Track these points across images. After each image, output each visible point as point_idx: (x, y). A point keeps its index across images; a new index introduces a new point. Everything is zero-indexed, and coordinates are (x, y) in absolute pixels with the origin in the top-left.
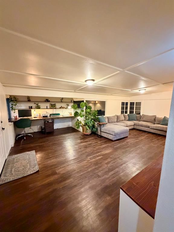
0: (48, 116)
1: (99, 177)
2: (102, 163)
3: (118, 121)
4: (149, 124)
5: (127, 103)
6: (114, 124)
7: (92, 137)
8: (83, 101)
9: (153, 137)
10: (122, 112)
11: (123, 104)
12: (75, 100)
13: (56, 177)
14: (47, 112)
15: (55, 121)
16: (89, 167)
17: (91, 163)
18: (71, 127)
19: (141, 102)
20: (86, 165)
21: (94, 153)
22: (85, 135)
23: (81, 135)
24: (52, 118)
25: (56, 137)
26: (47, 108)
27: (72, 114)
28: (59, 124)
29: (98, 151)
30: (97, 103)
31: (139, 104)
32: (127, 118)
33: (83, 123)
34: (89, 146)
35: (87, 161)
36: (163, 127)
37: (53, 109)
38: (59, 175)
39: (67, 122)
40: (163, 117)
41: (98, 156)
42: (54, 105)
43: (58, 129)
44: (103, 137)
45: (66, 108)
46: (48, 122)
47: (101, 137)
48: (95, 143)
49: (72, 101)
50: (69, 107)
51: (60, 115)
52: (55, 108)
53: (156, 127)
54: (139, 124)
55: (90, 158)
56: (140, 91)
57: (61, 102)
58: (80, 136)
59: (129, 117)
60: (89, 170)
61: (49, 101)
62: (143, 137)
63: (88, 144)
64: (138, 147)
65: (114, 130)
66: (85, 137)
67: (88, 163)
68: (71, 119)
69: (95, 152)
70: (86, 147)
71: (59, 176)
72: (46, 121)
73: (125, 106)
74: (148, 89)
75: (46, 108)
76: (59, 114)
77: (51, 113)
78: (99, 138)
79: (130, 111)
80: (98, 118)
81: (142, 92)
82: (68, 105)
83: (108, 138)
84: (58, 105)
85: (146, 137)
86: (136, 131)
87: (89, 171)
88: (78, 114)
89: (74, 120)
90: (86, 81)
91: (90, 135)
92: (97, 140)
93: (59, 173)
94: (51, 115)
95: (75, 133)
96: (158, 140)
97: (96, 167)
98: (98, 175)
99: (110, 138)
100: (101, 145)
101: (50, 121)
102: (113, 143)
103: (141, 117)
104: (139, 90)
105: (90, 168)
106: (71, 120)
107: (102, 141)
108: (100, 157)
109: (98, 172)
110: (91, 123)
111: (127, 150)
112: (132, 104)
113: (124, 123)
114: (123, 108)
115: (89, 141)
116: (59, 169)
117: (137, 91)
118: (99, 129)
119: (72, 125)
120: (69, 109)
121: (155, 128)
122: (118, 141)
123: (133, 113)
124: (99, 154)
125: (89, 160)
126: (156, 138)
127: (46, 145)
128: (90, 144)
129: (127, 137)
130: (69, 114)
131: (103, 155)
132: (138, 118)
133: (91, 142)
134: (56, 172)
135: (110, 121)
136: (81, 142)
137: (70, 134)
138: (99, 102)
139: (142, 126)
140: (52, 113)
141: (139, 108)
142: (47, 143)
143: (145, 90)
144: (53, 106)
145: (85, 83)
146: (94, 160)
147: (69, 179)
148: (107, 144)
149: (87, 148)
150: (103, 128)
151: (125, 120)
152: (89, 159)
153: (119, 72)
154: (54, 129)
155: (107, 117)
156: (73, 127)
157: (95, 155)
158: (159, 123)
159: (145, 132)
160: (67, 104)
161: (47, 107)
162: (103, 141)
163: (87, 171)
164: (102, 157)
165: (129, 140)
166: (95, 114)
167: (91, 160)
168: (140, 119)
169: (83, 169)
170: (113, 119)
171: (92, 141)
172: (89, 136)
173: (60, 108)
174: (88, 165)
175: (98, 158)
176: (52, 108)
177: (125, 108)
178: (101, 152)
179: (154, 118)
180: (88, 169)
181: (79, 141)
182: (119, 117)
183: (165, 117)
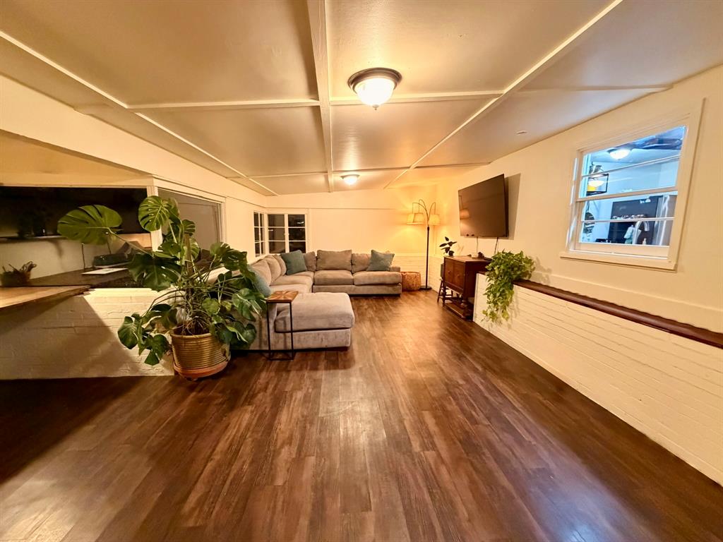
3: (273, 281)
4: (348, 275)
5: (261, 217)
11: (255, 217)
32: (284, 267)
40: (370, 253)
56: (345, 179)
59: (286, 261)
73: (259, 227)
79: (270, 243)
81: (347, 182)
103: (317, 258)
104: (343, 177)
114: (256, 235)
117: (337, 178)
141: (298, 234)
143: (358, 176)
158: (364, 268)
177: (260, 235)
179: (350, 256)
182: (273, 266)
183: (372, 251)
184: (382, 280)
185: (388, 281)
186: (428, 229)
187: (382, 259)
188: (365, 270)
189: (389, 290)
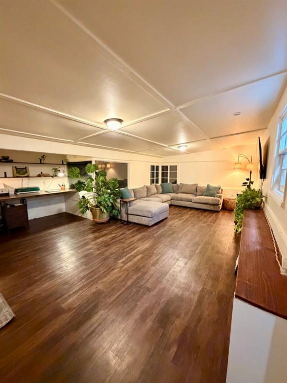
0: (12, 193)
1: (150, 292)
2: (146, 266)
3: (148, 195)
4: (190, 196)
5: (157, 167)
6: (145, 200)
7: (112, 226)
8: (90, 162)
9: (198, 214)
10: (152, 181)
11: (153, 167)
12: (71, 160)
13: (66, 317)
14: (5, 186)
15: (29, 203)
16: (127, 278)
17: (126, 270)
18: (65, 212)
19: (176, 166)
20: (120, 277)
21: (126, 252)
22: (97, 223)
23: (91, 225)
24: (20, 196)
25: (38, 235)
26: (6, 177)
27: (66, 188)
28: (39, 208)
29: (131, 247)
30: (108, 168)
31: (174, 168)
32: (161, 190)
33: (93, 202)
34: (113, 242)
35: (119, 269)
36: (208, 199)
37: (21, 178)
38: (71, 311)
39: (56, 203)
40: (206, 186)
41: (135, 257)
42: (24, 171)
43: (35, 219)
44: (131, 223)
45: (52, 177)
46: (12, 206)
47: (128, 223)
48: (122, 234)
49: (65, 163)
50: (61, 174)
51: (39, 190)
52: (27, 177)
53: (200, 199)
54: (177, 198)
55: (123, 262)
56: (180, 148)
57: (41, 163)
58: (90, 227)
59: (162, 188)
60: (129, 283)
61: (12, 161)
62: (188, 215)
63: (110, 238)
64: (185, 230)
65: (149, 209)
66: (97, 227)
67: (121, 272)
68: (63, 197)
69: (128, 249)
70: (107, 245)
71: (72, 313)
72: (7, 205)
73: (155, 172)
74: (190, 146)
75: (4, 176)
76: (37, 189)
77: (17, 188)
78: (126, 225)
79: (162, 179)
80: (120, 192)
81: (183, 149)
82: (56, 170)
83: (141, 223)
84: (33, 170)
85: (191, 214)
86: (175, 208)
87: (128, 286)
88: (85, 185)
89: (72, 198)
90: (106, 121)
91: (108, 222)
92: (122, 228)
93: (70, 308)
94: (16, 191)
95: (76, 223)
96: (205, 216)
97: (138, 275)
98: (148, 288)
99: (144, 223)
100: (133, 236)
101: (16, 205)
102: (151, 230)
103: (179, 187)
105: (129, 280)
106: (64, 200)
107: (132, 230)
108: (139, 257)
109: (146, 283)
110: (109, 200)
111: (173, 238)
112: (165, 168)
113: (157, 197)
114: (152, 175)
115: (110, 233)
116: (66, 299)
117: (175, 148)
118: (123, 210)
119: (66, 208)
120: (60, 178)
121: (198, 202)
122: (156, 227)
123: (167, 182)
124: (135, 251)
125: (123, 267)
126: (202, 215)
127: (19, 256)
128: (113, 238)
129: (167, 218)
130: (60, 188)
131: (143, 252)
132: (175, 189)
133: (114, 235)
134: (62, 308)
135: (138, 196)
136: (96, 238)
137: (66, 226)
138: (112, 166)
139: (182, 200)
140: (20, 187)
141: (174, 175)
142: (20, 251)
143: (186, 146)
144: (21, 173)
145: (103, 126)
146: (130, 264)
147: (96, 313)
148: (143, 234)
149: (111, 246)
150: (130, 208)
151: (157, 193)
152: (122, 265)
153: (169, 109)
154: (29, 219)
155: (133, 190)
156: (71, 212)
157: (130, 255)
159: (186, 208)
160: (54, 169)
161: (5, 173)
162: (133, 228)
163: (126, 286)
164: (141, 256)
165: (170, 222)
166: (115, 186)
167: (126, 266)
168: (178, 190)
169: (116, 285)
170: (141, 193)
171: (114, 232)
172: (106, 225)
173: (39, 176)
174: (122, 275)
175: (135, 260)
176: (17, 175)
177: (155, 175)
178: (136, 248)
179: (195, 187)
180: (126, 283)
181: (91, 236)
182: (150, 189)
183: (208, 185)
184: (207, 202)
185: (210, 202)
186: (251, 172)
187: (212, 190)
188: (202, 195)
189: (212, 208)
